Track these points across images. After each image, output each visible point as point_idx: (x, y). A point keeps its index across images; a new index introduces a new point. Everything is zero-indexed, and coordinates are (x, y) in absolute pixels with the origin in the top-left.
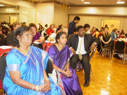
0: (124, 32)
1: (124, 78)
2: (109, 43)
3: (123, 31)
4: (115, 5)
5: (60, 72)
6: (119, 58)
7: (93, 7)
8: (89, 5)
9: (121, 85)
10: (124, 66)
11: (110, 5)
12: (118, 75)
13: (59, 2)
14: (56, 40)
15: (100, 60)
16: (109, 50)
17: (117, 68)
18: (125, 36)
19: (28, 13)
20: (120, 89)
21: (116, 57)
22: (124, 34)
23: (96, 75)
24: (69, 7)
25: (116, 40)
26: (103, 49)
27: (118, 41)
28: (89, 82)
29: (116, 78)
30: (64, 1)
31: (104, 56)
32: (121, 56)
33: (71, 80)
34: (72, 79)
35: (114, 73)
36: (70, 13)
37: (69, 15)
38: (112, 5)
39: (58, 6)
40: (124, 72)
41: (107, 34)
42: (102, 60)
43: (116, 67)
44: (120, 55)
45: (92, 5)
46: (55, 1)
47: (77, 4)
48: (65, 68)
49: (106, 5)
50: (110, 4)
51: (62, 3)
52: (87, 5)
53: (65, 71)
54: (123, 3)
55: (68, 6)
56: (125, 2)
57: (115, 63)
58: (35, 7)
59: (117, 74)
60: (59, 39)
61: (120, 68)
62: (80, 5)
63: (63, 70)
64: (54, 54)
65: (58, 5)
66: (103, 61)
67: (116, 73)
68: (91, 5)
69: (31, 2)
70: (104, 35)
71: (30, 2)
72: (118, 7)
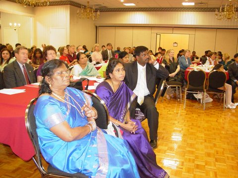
0: (196, 54)
1: (208, 130)
2: (177, 74)
3: (194, 52)
4: (179, 8)
5: (119, 126)
6: (194, 100)
7: (140, 12)
8: (134, 8)
9: (206, 141)
10: (205, 112)
11: (171, 8)
12: (199, 127)
13: (78, 4)
14: (107, 75)
15: (163, 105)
16: (178, 87)
17: (195, 116)
18: (200, 61)
19: (19, 25)
20: (206, 147)
21: (191, 98)
22: (197, 58)
23: (164, 129)
24: (98, 13)
25: (190, 70)
26: (169, 86)
27: (194, 71)
28: (156, 141)
29: (196, 131)
30: (88, 2)
31: (169, 98)
32: (199, 96)
33: (137, 138)
34: (138, 136)
35: (192, 124)
36: (99, 23)
37: (96, 27)
38: (174, 8)
39: (78, 12)
40: (207, 122)
41: (172, 60)
42: (168, 104)
43: (193, 115)
44: (196, 94)
45: (139, 8)
46: (71, 2)
47: (111, 7)
48: (125, 119)
50: (170, 6)
51: (85, 6)
52: (129, 8)
53: (126, 123)
54: (193, 4)
55: (96, 11)
56: (195, 3)
57: (189, 109)
58: (33, 14)
59: (196, 126)
60: (112, 73)
61: (199, 116)
62: (117, 8)
63: (122, 122)
64: (107, 97)
65: (78, 10)
66: (170, 107)
67: (195, 124)
68: (137, 8)
69: (29, 5)
70: (168, 61)
71: (26, 5)
72: (184, 12)
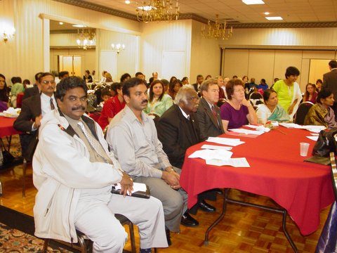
19: (124, 46)
24: (231, 30)
36: (225, 45)
37: (222, 50)
46: (194, 15)
47: (244, 22)
49: (322, 23)
62: (253, 24)
